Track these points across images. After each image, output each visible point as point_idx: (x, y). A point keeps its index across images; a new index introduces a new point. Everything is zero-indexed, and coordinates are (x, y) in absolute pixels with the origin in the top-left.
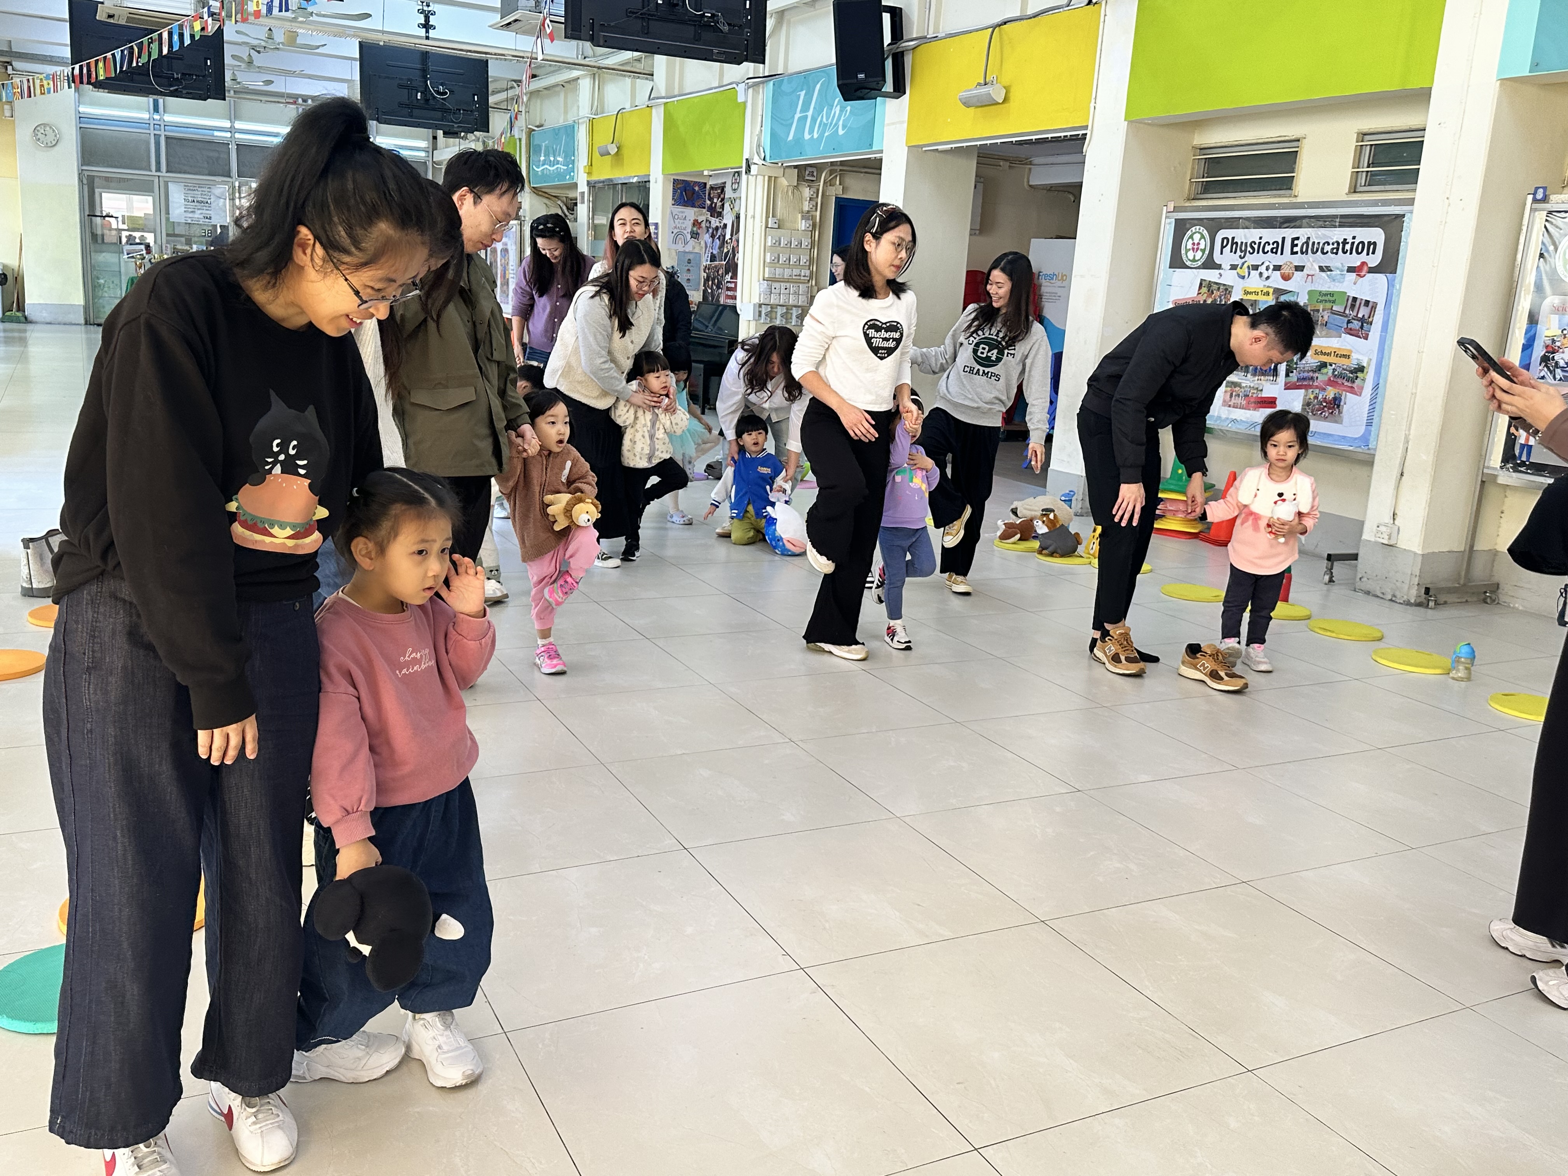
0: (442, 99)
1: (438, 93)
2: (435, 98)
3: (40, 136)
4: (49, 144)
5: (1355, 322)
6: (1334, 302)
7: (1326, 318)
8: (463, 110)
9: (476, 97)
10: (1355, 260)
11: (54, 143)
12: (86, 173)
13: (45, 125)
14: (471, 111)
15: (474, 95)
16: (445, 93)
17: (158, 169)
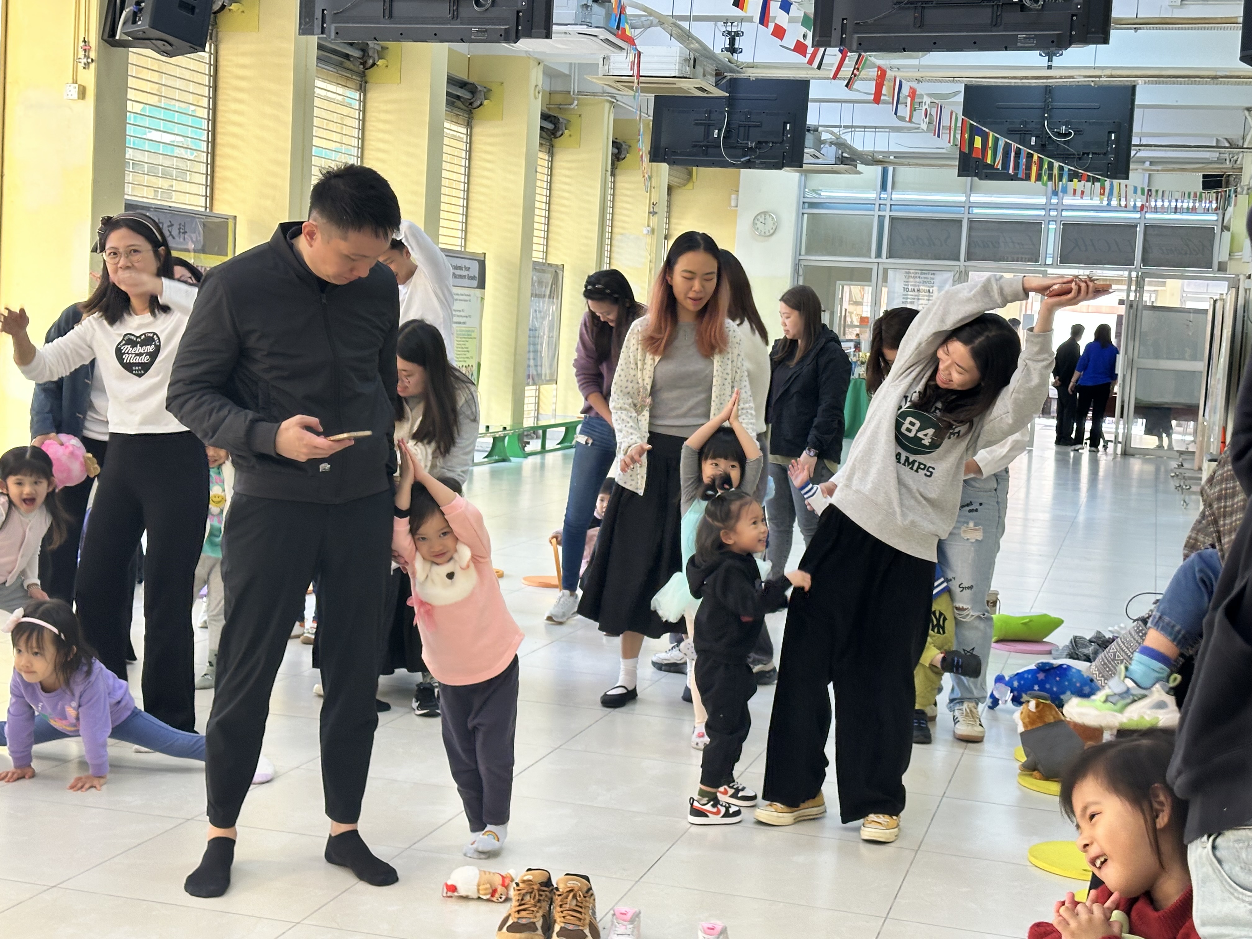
0: (1065, 142)
1: (1060, 135)
2: (1054, 141)
3: (759, 225)
4: (767, 234)
8: (1093, 154)
9: (1113, 135)
11: (772, 231)
12: (803, 263)
13: (765, 213)
14: (1105, 154)
15: (1110, 133)
16: (1068, 134)
17: (879, 255)
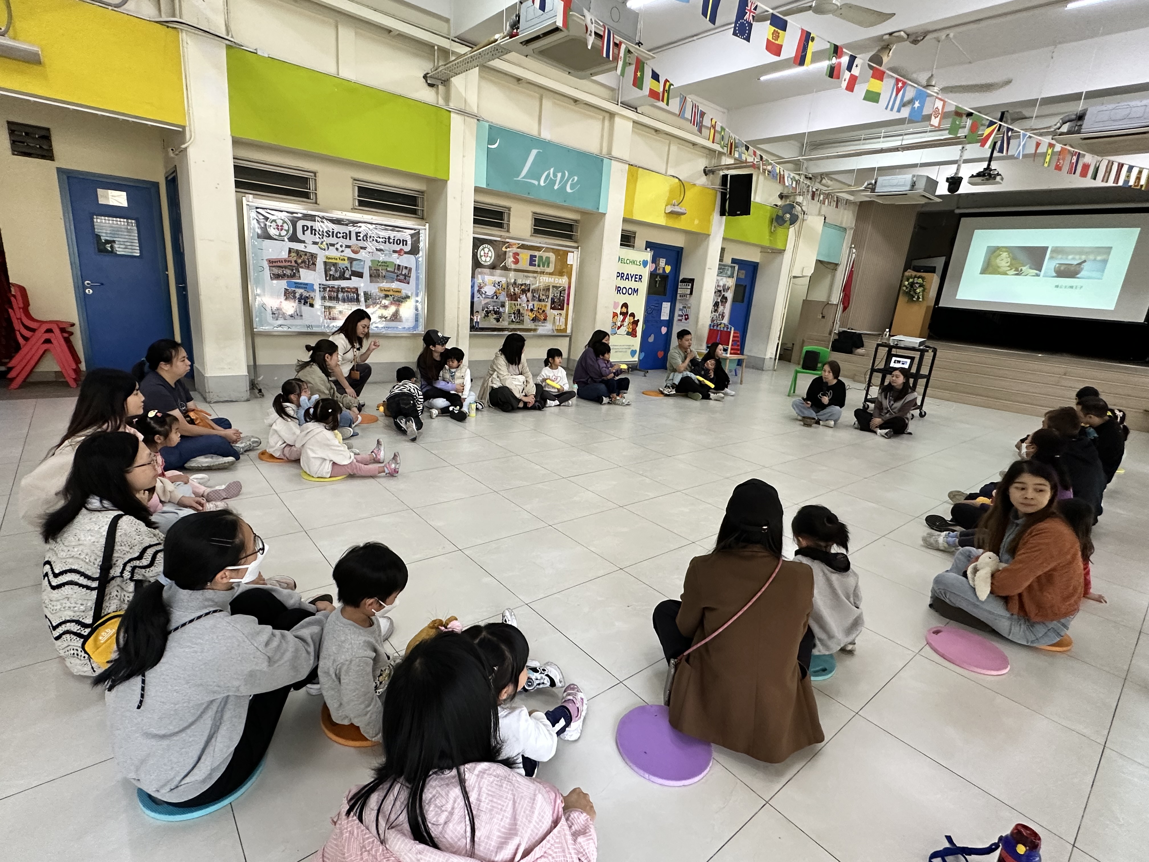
5: (401, 276)
6: (388, 266)
7: (384, 274)
10: (397, 248)
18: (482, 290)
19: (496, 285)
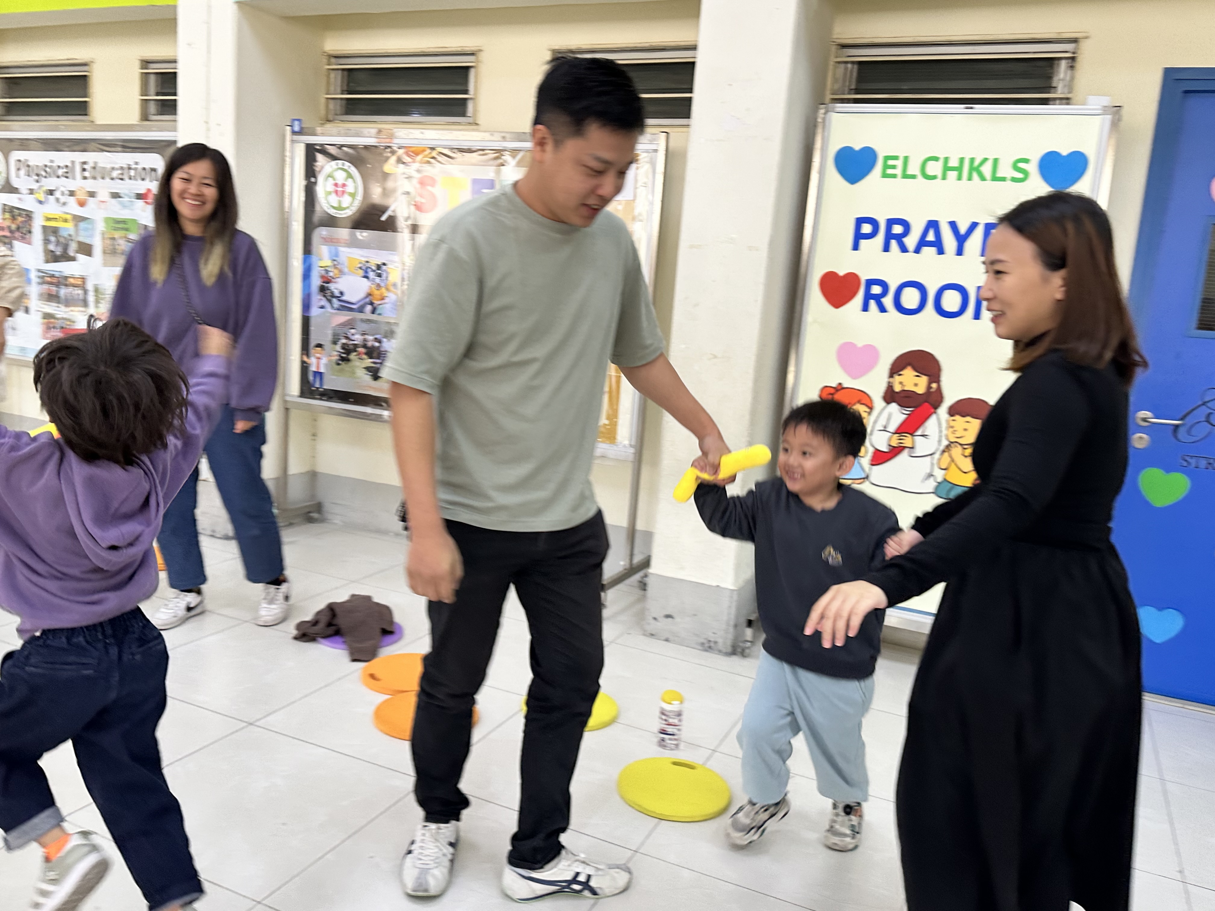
6: (128, 230)
10: (141, 187)
18: (332, 286)
19: (371, 275)
